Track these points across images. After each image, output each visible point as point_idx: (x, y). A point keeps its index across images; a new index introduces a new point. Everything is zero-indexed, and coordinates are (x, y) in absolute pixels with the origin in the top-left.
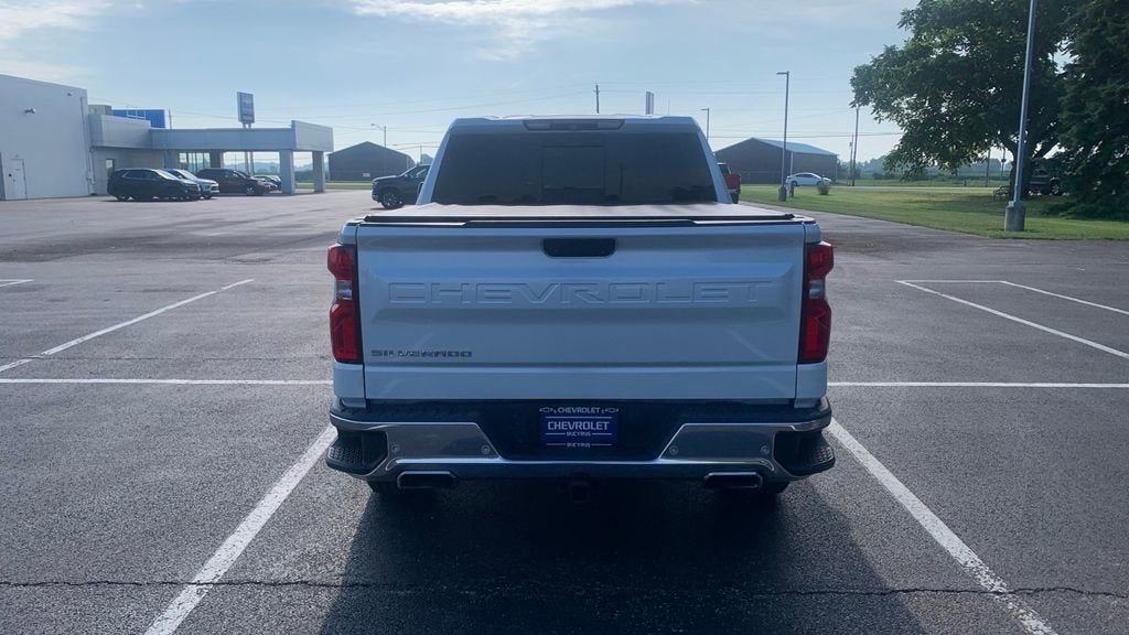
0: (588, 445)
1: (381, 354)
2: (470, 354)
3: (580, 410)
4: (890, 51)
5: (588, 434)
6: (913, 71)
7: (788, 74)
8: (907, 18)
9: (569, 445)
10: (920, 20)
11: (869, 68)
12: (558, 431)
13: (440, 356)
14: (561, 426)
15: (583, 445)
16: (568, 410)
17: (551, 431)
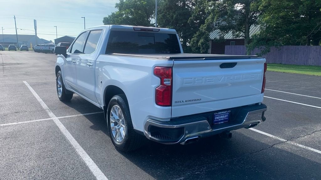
0: (223, 122)
1: (177, 102)
2: (201, 99)
3: (223, 112)
4: (113, 14)
5: (223, 119)
6: (121, 20)
7: (84, 18)
8: (117, 5)
9: (219, 123)
10: (121, 6)
11: (107, 18)
12: (217, 119)
13: (193, 101)
14: (218, 118)
15: (222, 122)
16: (220, 113)
17: (216, 120)
